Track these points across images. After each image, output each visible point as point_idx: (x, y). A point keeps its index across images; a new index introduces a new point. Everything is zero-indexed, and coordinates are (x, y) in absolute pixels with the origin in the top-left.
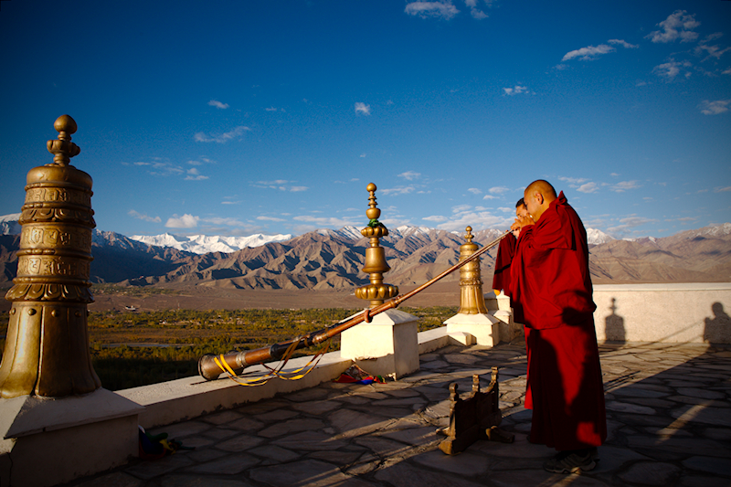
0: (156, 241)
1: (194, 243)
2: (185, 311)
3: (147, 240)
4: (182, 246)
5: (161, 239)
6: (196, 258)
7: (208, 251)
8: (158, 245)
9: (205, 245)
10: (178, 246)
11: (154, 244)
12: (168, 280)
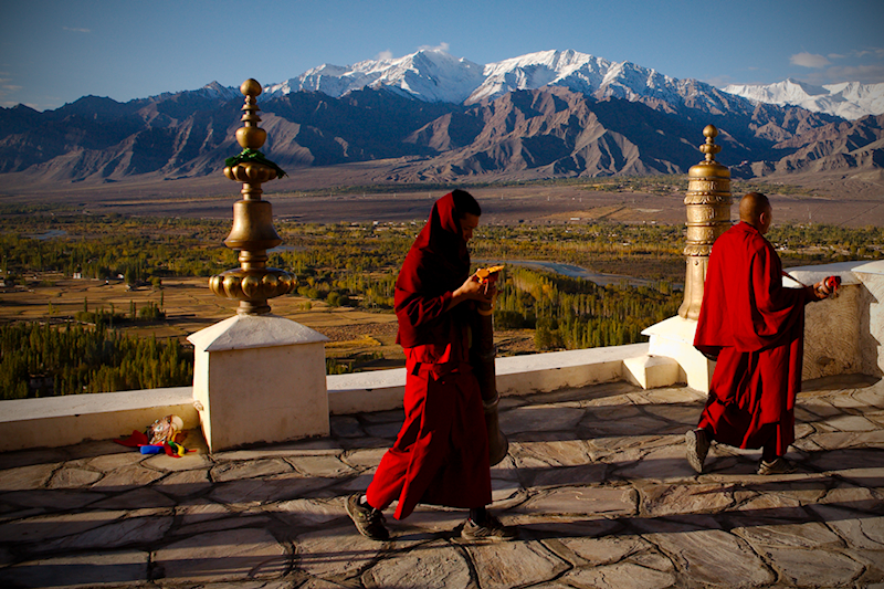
0: (770, 95)
1: (839, 98)
2: (821, 228)
3: (753, 94)
4: (817, 102)
5: (778, 92)
6: (843, 126)
7: (867, 113)
8: (773, 102)
9: (861, 101)
10: (810, 104)
11: (765, 100)
12: (790, 168)
